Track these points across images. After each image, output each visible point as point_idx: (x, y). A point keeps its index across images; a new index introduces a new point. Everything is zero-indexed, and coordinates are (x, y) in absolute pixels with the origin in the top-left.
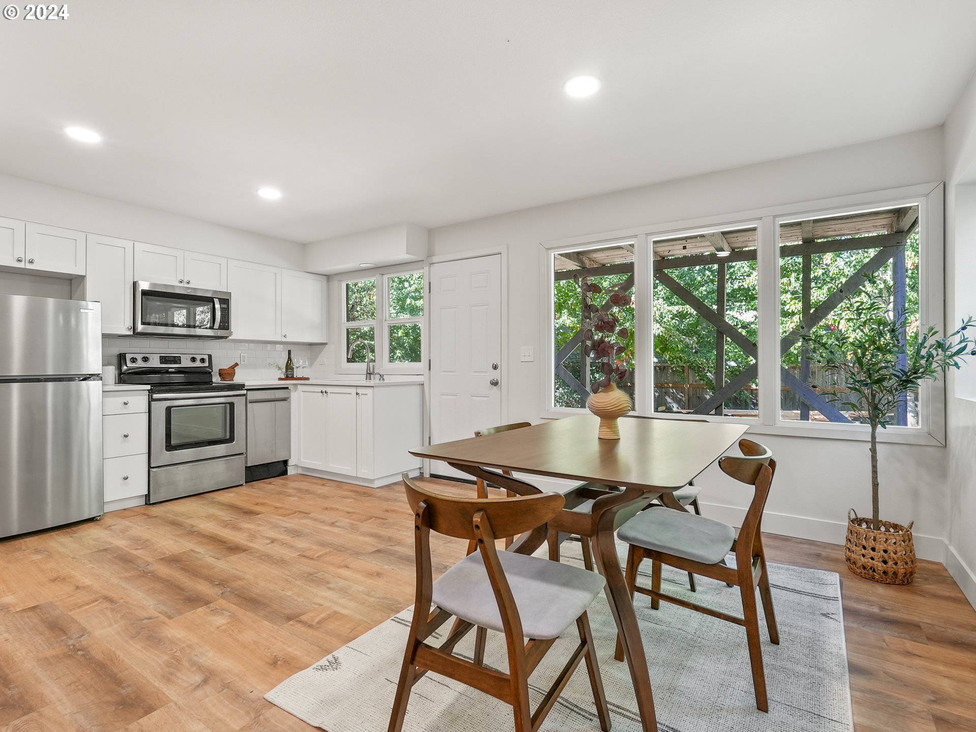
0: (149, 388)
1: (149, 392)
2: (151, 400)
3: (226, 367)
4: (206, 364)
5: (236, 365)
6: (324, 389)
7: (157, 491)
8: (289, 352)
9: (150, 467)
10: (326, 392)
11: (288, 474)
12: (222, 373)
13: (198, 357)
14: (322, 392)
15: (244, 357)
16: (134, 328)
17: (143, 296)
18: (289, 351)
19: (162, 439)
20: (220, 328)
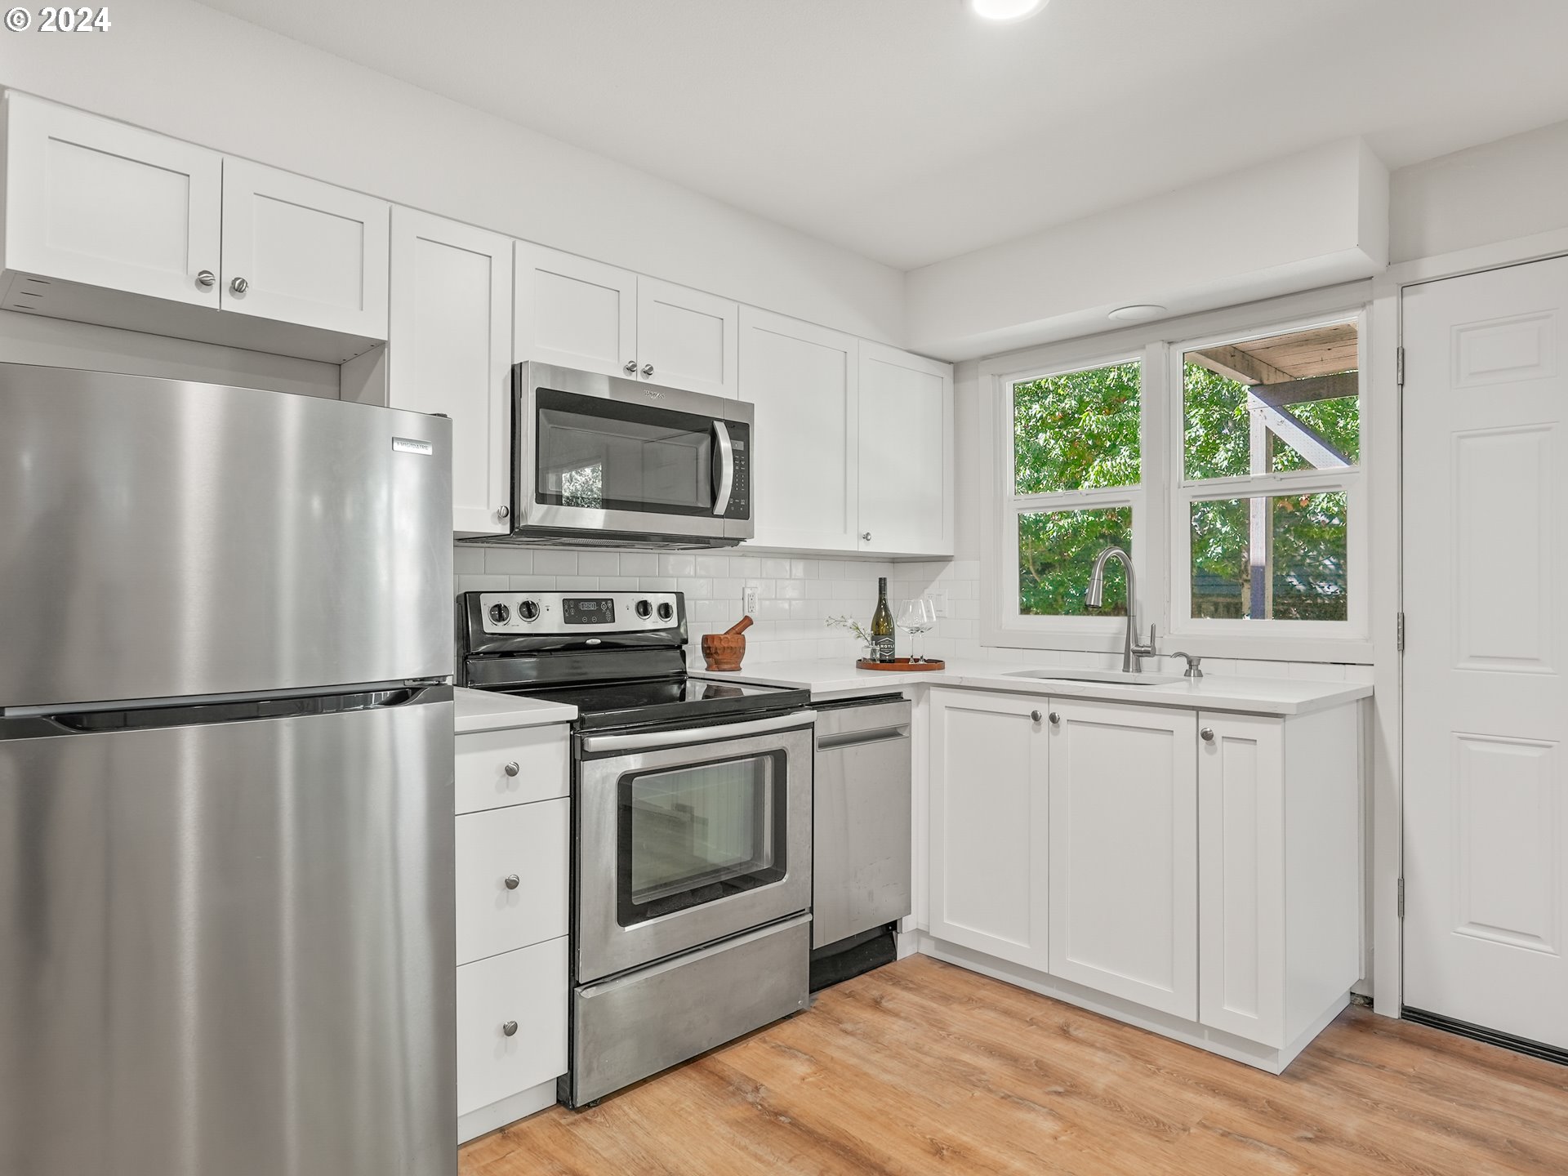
0: (575, 717)
1: (572, 728)
2: (578, 756)
3: (720, 630)
4: (673, 622)
5: (747, 622)
6: (1044, 708)
7: (595, 1065)
8: (882, 583)
9: (574, 983)
10: (1053, 719)
11: (898, 959)
12: (710, 648)
13: (655, 600)
14: (1035, 717)
15: (752, 596)
16: (513, 513)
17: (541, 410)
18: (880, 579)
19: (609, 888)
20: (729, 514)
